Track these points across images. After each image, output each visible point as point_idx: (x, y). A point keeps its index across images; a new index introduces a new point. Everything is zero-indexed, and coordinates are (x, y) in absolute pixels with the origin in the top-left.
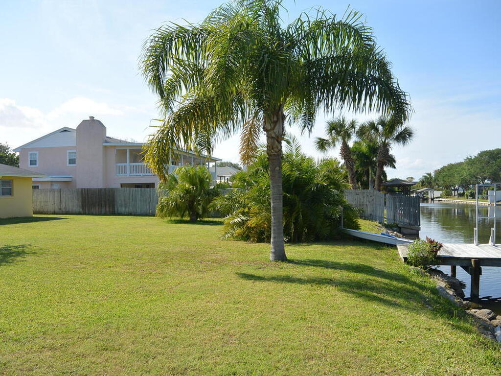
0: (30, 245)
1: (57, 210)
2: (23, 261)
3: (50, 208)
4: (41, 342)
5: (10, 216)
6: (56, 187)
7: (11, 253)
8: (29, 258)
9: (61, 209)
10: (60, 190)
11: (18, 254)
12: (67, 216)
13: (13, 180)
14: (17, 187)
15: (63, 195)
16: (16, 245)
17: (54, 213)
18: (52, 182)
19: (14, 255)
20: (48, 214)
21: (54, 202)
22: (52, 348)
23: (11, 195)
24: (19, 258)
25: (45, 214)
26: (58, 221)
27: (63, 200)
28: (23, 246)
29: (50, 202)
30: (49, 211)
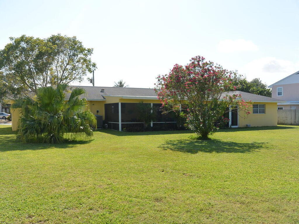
0: (267, 143)
1: (293, 123)
2: (258, 152)
3: (289, 121)
4: (238, 198)
5: (264, 125)
6: (293, 108)
7: (254, 147)
8: (262, 150)
9: (295, 122)
10: (295, 110)
11: (258, 147)
12: (298, 126)
13: (265, 104)
14: (268, 109)
15: (297, 113)
16: (259, 142)
17: (291, 125)
18: (291, 105)
19: (255, 147)
20: (287, 125)
21: (291, 117)
22: (242, 203)
23: (264, 113)
24: (257, 150)
25: (285, 125)
26: (292, 129)
27: (297, 116)
28: (263, 143)
29: (289, 117)
30: (288, 123)
